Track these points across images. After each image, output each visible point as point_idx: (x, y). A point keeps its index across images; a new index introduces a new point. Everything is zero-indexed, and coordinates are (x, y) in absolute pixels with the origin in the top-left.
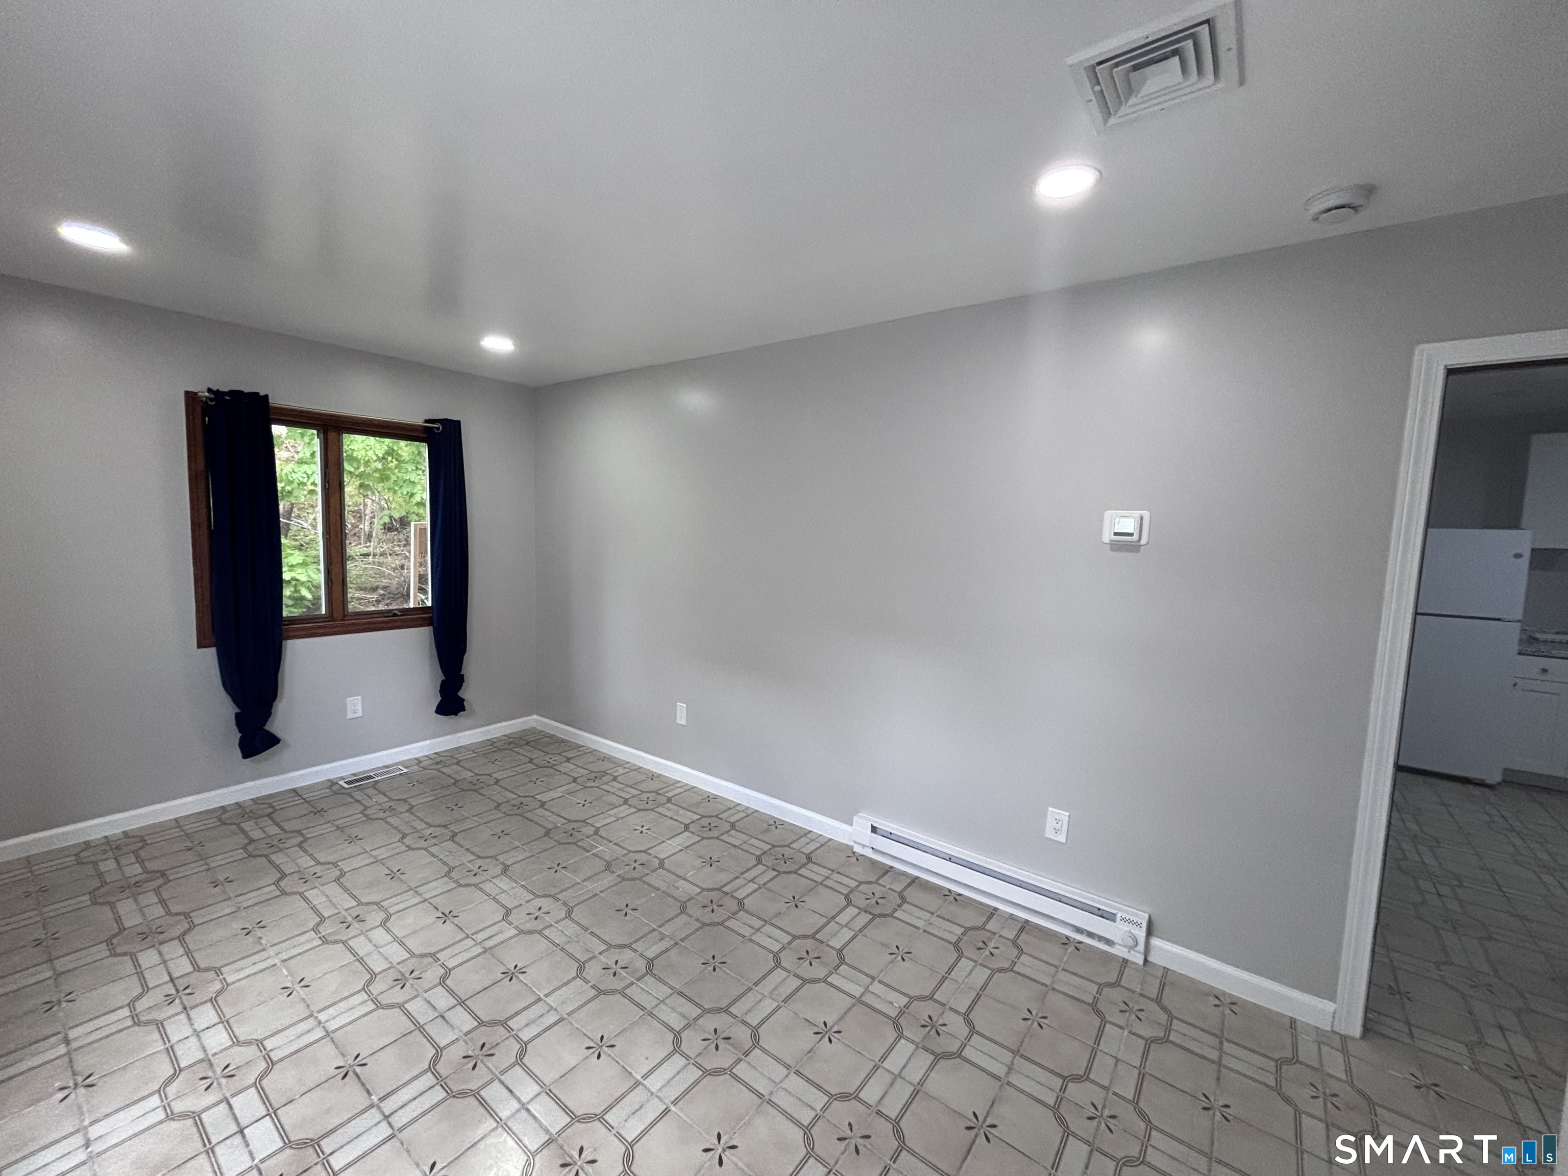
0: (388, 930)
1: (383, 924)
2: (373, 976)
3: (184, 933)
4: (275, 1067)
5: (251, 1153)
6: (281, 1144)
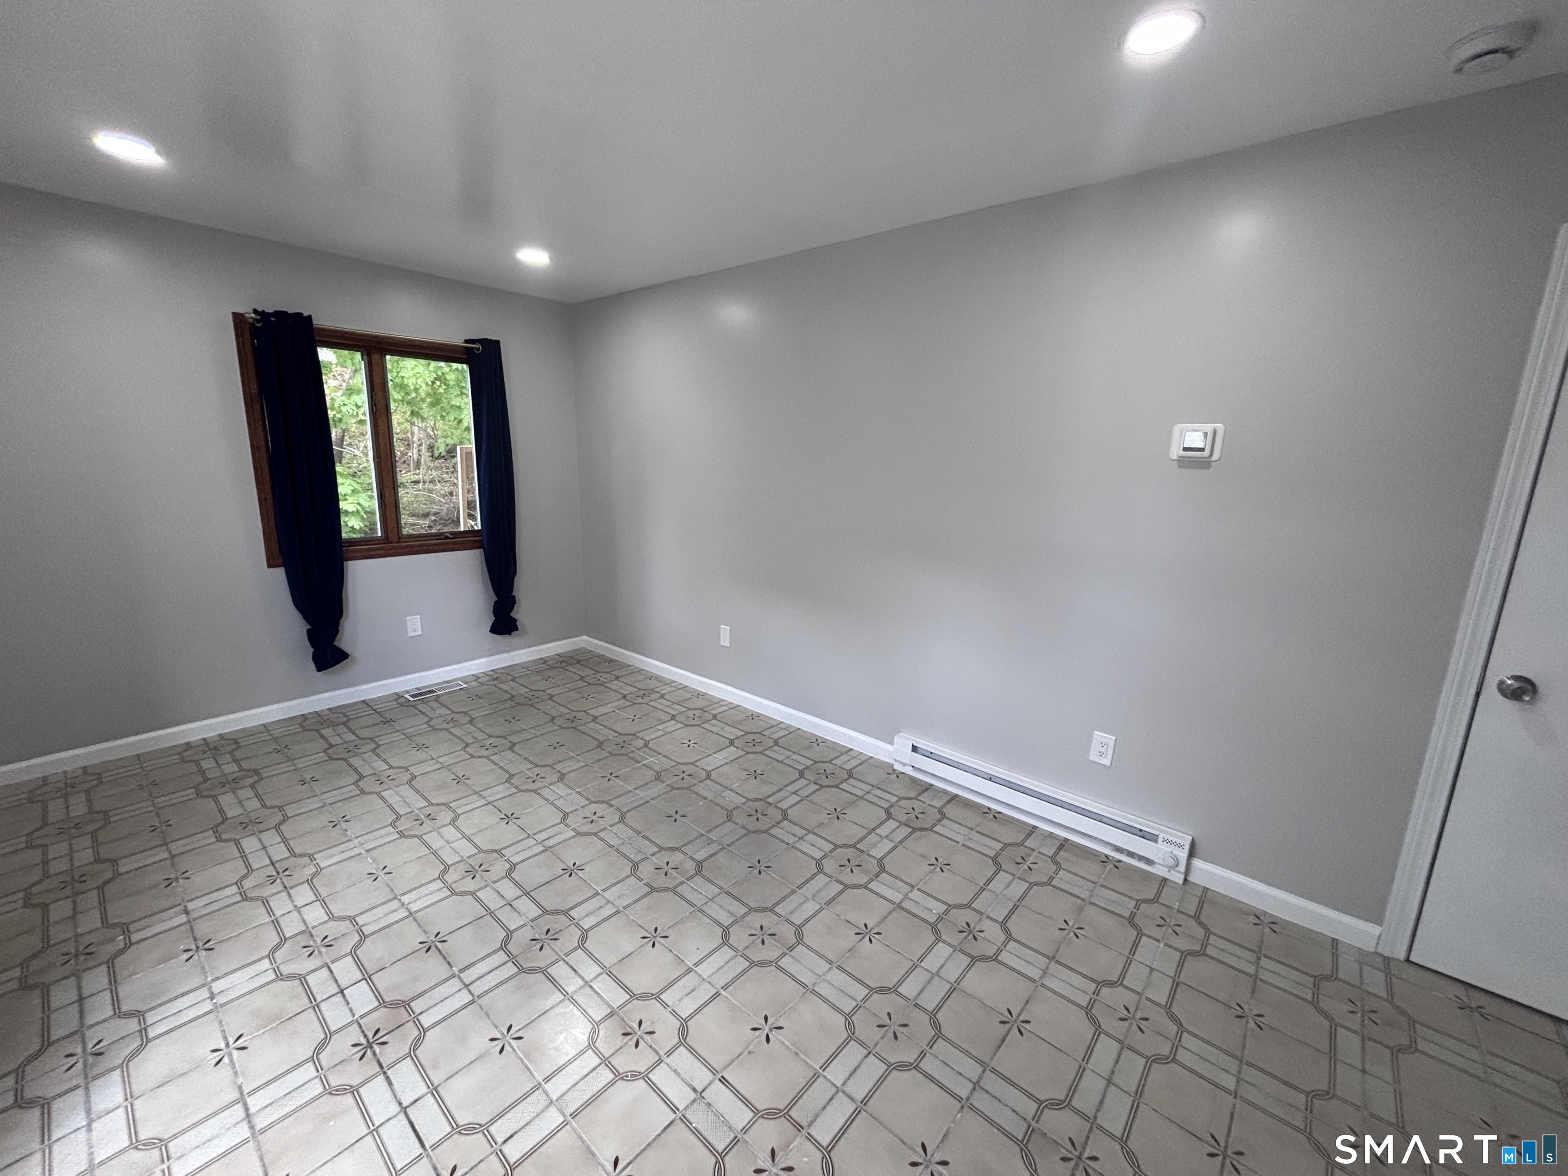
0: (457, 828)
1: (453, 822)
2: (447, 868)
3: (280, 823)
4: (367, 939)
5: (351, 1010)
6: (377, 1004)
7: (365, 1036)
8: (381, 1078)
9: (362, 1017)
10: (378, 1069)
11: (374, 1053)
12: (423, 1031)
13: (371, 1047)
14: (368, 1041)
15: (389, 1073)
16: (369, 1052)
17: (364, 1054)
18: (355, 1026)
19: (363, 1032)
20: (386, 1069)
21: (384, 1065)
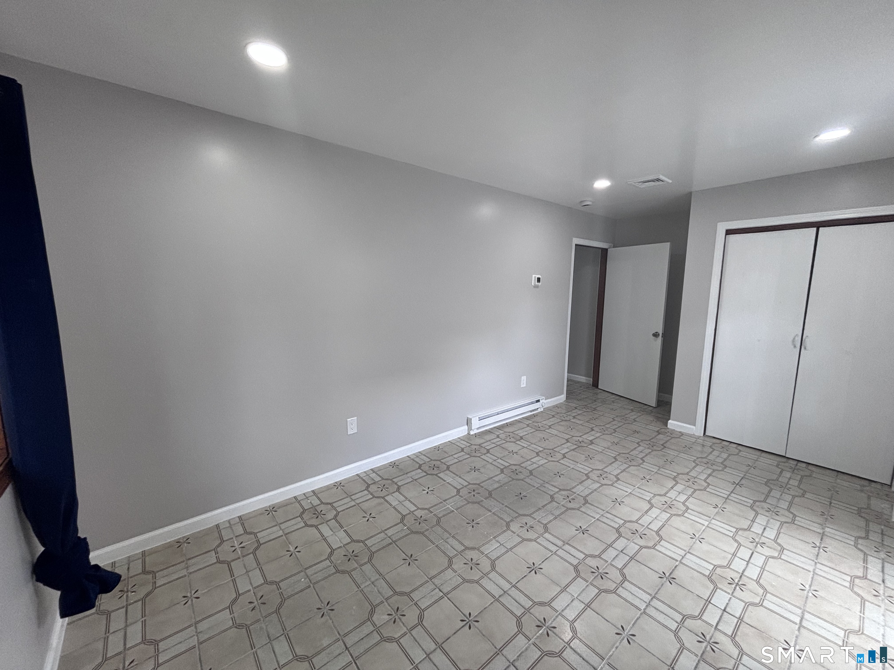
4: (685, 614)
5: (729, 600)
6: (718, 590)
7: (735, 588)
8: (745, 574)
9: (729, 593)
10: (743, 576)
11: (739, 581)
12: (716, 567)
13: (737, 584)
14: (736, 586)
15: (741, 572)
16: (740, 583)
17: (742, 585)
18: (735, 594)
19: (734, 590)
20: (741, 574)
21: (740, 575)
